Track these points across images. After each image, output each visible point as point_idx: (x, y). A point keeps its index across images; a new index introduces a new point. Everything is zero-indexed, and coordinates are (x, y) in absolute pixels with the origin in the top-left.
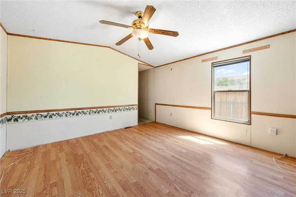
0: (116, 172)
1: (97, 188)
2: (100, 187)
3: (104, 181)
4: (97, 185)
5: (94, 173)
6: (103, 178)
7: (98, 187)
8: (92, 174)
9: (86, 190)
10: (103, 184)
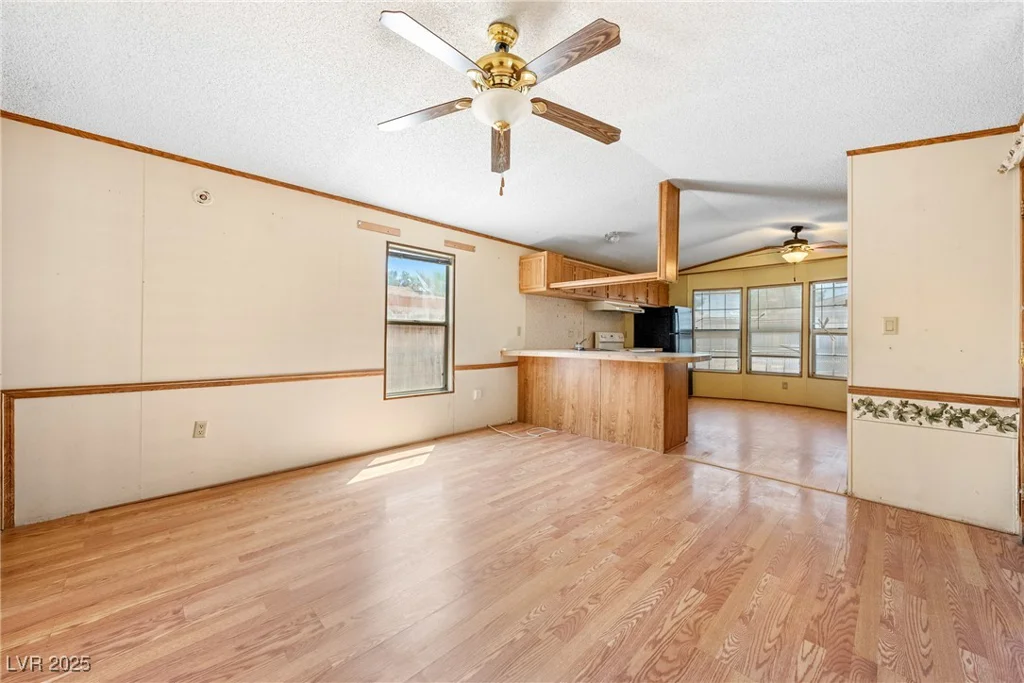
0: (596, 597)
1: (675, 620)
2: (670, 615)
3: (644, 613)
4: (668, 624)
5: (629, 659)
6: (638, 619)
7: (673, 618)
8: (633, 661)
9: (703, 642)
10: (657, 613)
